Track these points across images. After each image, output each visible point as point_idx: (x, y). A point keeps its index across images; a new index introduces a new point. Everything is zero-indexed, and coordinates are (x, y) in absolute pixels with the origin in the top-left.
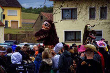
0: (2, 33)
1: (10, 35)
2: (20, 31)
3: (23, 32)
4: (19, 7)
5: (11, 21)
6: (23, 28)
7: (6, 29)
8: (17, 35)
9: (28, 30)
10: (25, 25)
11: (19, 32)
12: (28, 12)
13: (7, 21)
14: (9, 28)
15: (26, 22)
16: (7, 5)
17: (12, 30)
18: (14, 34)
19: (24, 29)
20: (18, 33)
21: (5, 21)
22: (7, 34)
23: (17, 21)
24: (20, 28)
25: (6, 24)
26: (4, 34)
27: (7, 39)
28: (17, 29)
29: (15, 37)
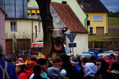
0: (86, 41)
1: (95, 42)
2: (106, 37)
3: (109, 39)
4: (106, 12)
5: (97, 27)
6: (109, 34)
7: (90, 36)
8: (102, 42)
9: (115, 36)
10: (112, 31)
11: (105, 39)
12: (116, 17)
13: (92, 27)
14: (95, 34)
15: (113, 28)
16: (92, 10)
17: (97, 37)
18: (99, 42)
19: (110, 36)
20: (104, 41)
21: (90, 27)
22: (92, 42)
23: (103, 27)
24: (106, 34)
25: (91, 31)
26: (89, 42)
27: (92, 47)
28: (103, 35)
29: (100, 45)
